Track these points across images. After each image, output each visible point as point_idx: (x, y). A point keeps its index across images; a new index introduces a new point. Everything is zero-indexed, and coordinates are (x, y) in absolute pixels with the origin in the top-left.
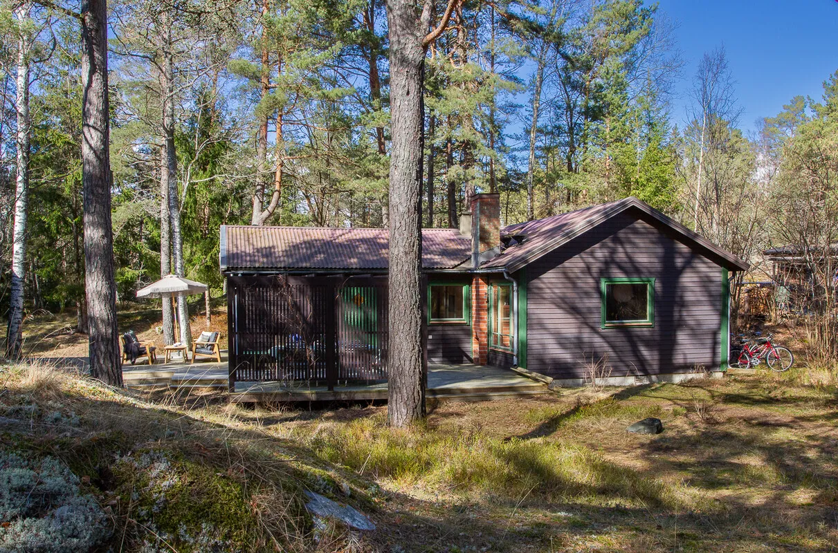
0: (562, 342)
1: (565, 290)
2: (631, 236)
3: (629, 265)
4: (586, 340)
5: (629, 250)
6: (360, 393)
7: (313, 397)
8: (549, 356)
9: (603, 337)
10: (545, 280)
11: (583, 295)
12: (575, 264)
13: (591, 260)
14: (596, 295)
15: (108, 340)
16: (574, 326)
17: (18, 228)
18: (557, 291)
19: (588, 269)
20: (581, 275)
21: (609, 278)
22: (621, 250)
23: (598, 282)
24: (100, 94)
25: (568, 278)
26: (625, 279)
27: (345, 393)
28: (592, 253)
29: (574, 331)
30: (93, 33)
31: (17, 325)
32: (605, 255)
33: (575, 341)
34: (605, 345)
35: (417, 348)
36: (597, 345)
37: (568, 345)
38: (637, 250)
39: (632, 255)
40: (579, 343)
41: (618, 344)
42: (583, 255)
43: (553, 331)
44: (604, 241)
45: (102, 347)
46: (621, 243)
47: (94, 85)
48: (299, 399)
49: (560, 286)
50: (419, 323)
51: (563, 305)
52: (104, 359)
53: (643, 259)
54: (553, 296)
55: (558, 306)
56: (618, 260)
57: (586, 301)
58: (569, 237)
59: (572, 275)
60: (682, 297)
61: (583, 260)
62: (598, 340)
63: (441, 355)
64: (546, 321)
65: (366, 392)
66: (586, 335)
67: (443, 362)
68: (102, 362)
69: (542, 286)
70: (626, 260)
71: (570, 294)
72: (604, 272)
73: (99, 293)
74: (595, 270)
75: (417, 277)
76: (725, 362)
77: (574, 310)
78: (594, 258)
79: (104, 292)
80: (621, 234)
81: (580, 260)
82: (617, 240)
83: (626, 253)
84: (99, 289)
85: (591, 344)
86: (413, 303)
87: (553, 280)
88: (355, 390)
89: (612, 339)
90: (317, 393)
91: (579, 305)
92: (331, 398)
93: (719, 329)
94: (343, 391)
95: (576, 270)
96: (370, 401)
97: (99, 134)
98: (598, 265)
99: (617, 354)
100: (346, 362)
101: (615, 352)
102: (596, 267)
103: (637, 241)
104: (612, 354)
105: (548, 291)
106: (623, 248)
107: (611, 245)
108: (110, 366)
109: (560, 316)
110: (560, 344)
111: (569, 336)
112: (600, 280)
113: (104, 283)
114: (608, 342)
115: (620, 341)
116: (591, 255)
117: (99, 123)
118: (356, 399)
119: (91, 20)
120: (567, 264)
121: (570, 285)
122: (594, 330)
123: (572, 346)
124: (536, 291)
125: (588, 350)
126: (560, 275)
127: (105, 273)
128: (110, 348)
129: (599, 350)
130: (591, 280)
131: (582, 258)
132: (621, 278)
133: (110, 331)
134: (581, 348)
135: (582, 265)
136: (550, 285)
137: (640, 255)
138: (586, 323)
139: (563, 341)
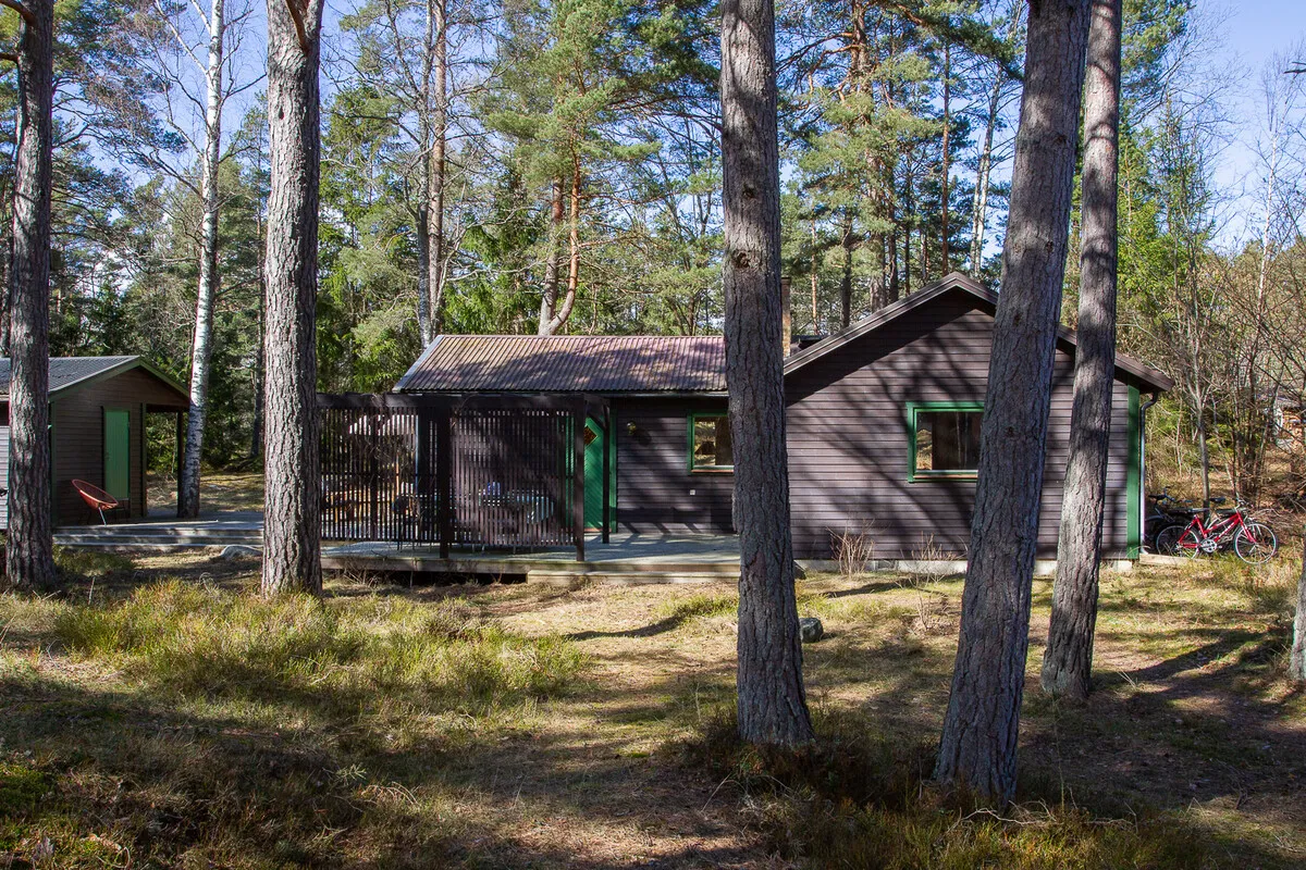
0: (839, 501)
1: (846, 421)
2: (959, 335)
3: (956, 382)
4: (881, 499)
5: (955, 358)
6: (483, 565)
7: (418, 567)
8: (819, 523)
9: (910, 495)
10: (813, 405)
11: (876, 429)
12: (862, 380)
13: (889, 374)
14: (897, 429)
15: (26, 468)
16: (860, 476)
17: (199, 343)
18: (831, 421)
19: (885, 388)
20: (872, 398)
21: (920, 401)
22: (941, 357)
23: (900, 408)
24: (33, 154)
25: (851, 402)
26: (950, 404)
27: (463, 563)
28: (891, 363)
29: (859, 484)
30: (27, 77)
31: (192, 467)
32: (913, 366)
33: (863, 500)
34: (914, 508)
35: (293, 481)
36: (900, 508)
37: (851, 507)
38: (970, 358)
39: (960, 365)
40: (868, 503)
41: (938, 508)
42: (876, 366)
43: (825, 484)
44: (913, 343)
45: (17, 477)
46: (943, 347)
47: (26, 142)
48: (399, 568)
49: (836, 413)
50: (298, 444)
51: (842, 444)
52: (19, 493)
53: (979, 371)
54: (825, 429)
55: (832, 444)
56: (936, 373)
57: (881, 437)
58: (846, 338)
59: (857, 398)
60: (1052, 434)
61: (876, 374)
62: (901, 501)
63: (708, 519)
64: (812, 468)
65: (491, 562)
66: (881, 490)
67: (712, 531)
68: (15, 497)
69: (808, 413)
70: (951, 373)
71: (853, 425)
72: (912, 392)
73: (18, 408)
74: (895, 389)
75: (294, 377)
76: (1135, 543)
77: (859, 451)
78: (895, 370)
79: (25, 406)
80: (943, 332)
81: (870, 374)
82: (934, 342)
83: (951, 362)
84: (19, 402)
85: (889, 507)
86: (286, 415)
87: (825, 405)
88: (477, 559)
89: (926, 500)
90: (423, 561)
91: (869, 445)
92: (443, 569)
93: (1123, 487)
94: (460, 559)
95: (865, 390)
96: (497, 576)
97: (30, 204)
98: (902, 381)
99: (936, 523)
100: (464, 518)
101: (932, 519)
102: (897, 384)
103: (970, 343)
104: (928, 524)
105: (816, 421)
106: (946, 354)
107: (924, 349)
108: (26, 502)
109: (837, 461)
110: (836, 504)
111: (854, 492)
112: (904, 405)
113: (25, 394)
114: (919, 504)
115: (940, 502)
116: (890, 366)
117: (31, 190)
118: (479, 571)
119: (24, 60)
120: (848, 380)
121: (853, 413)
122: (894, 483)
123: (857, 508)
124: (796, 421)
125: (884, 515)
126: (836, 397)
127: (27, 381)
128: (27, 478)
129: (903, 516)
130: (889, 406)
131: (873, 370)
132: (941, 402)
133: (29, 457)
134: (871, 511)
135: (875, 381)
136: (820, 413)
137: (976, 366)
138: (881, 473)
139: (842, 500)
